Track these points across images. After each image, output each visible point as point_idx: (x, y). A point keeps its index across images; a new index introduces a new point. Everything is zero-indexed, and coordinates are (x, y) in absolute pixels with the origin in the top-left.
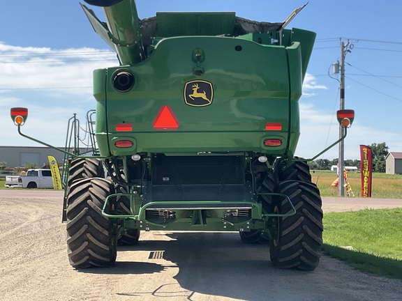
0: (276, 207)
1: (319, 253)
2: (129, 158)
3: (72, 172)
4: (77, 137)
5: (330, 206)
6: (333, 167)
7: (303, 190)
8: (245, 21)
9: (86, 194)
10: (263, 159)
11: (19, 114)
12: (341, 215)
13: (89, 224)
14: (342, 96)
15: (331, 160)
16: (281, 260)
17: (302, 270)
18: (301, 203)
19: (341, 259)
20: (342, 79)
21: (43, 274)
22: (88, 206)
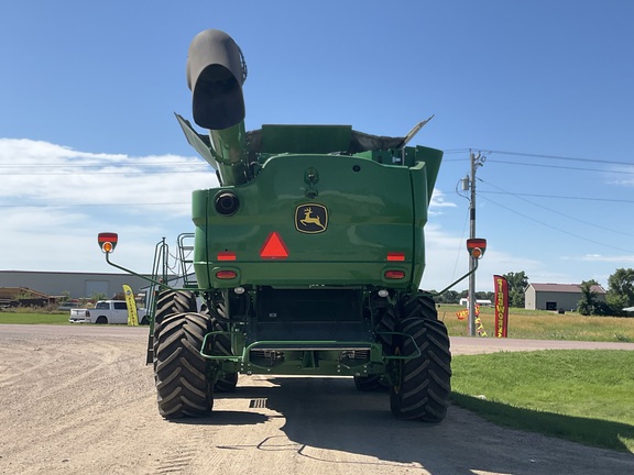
0: (397, 349)
1: (447, 402)
2: (231, 291)
3: (160, 306)
4: (165, 265)
5: (459, 347)
6: (462, 300)
7: (428, 328)
8: (362, 135)
9: (180, 332)
10: (383, 293)
11: (108, 240)
12: (472, 359)
13: (183, 367)
14: (473, 217)
15: (460, 292)
16: (403, 410)
17: (427, 421)
18: (426, 344)
19: (472, 410)
20: (473, 197)
21: (129, 424)
22: (182, 345)
